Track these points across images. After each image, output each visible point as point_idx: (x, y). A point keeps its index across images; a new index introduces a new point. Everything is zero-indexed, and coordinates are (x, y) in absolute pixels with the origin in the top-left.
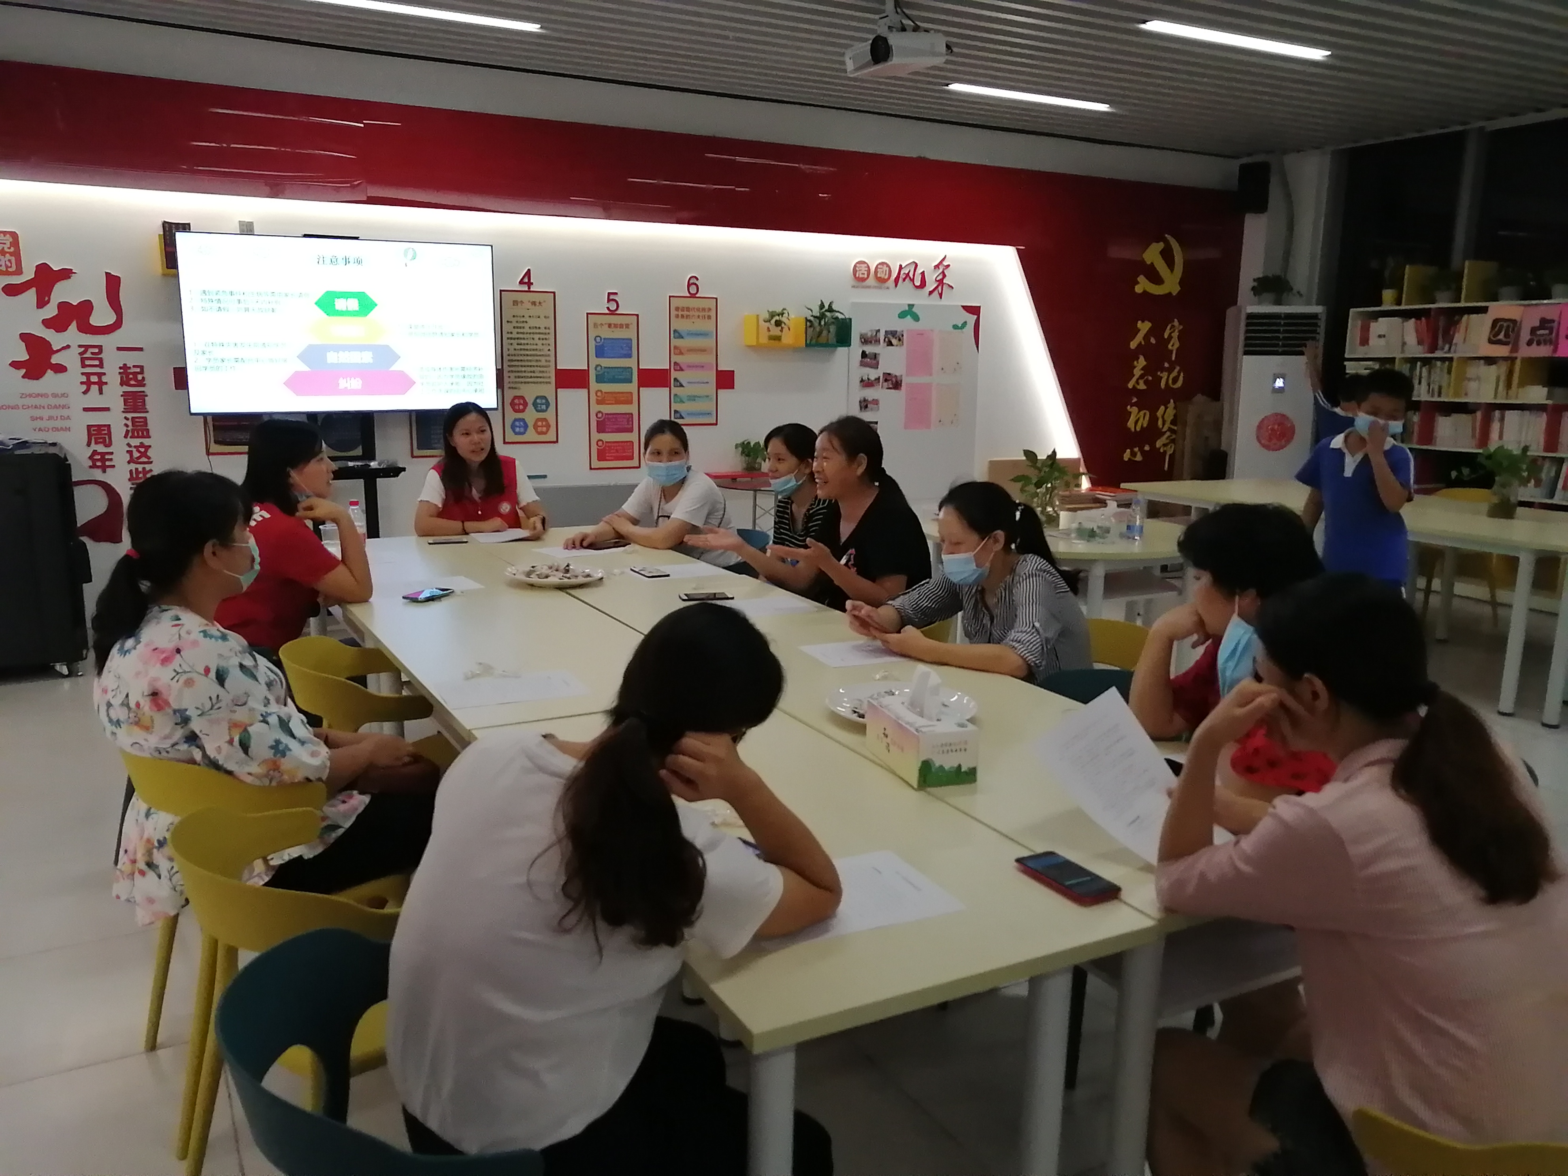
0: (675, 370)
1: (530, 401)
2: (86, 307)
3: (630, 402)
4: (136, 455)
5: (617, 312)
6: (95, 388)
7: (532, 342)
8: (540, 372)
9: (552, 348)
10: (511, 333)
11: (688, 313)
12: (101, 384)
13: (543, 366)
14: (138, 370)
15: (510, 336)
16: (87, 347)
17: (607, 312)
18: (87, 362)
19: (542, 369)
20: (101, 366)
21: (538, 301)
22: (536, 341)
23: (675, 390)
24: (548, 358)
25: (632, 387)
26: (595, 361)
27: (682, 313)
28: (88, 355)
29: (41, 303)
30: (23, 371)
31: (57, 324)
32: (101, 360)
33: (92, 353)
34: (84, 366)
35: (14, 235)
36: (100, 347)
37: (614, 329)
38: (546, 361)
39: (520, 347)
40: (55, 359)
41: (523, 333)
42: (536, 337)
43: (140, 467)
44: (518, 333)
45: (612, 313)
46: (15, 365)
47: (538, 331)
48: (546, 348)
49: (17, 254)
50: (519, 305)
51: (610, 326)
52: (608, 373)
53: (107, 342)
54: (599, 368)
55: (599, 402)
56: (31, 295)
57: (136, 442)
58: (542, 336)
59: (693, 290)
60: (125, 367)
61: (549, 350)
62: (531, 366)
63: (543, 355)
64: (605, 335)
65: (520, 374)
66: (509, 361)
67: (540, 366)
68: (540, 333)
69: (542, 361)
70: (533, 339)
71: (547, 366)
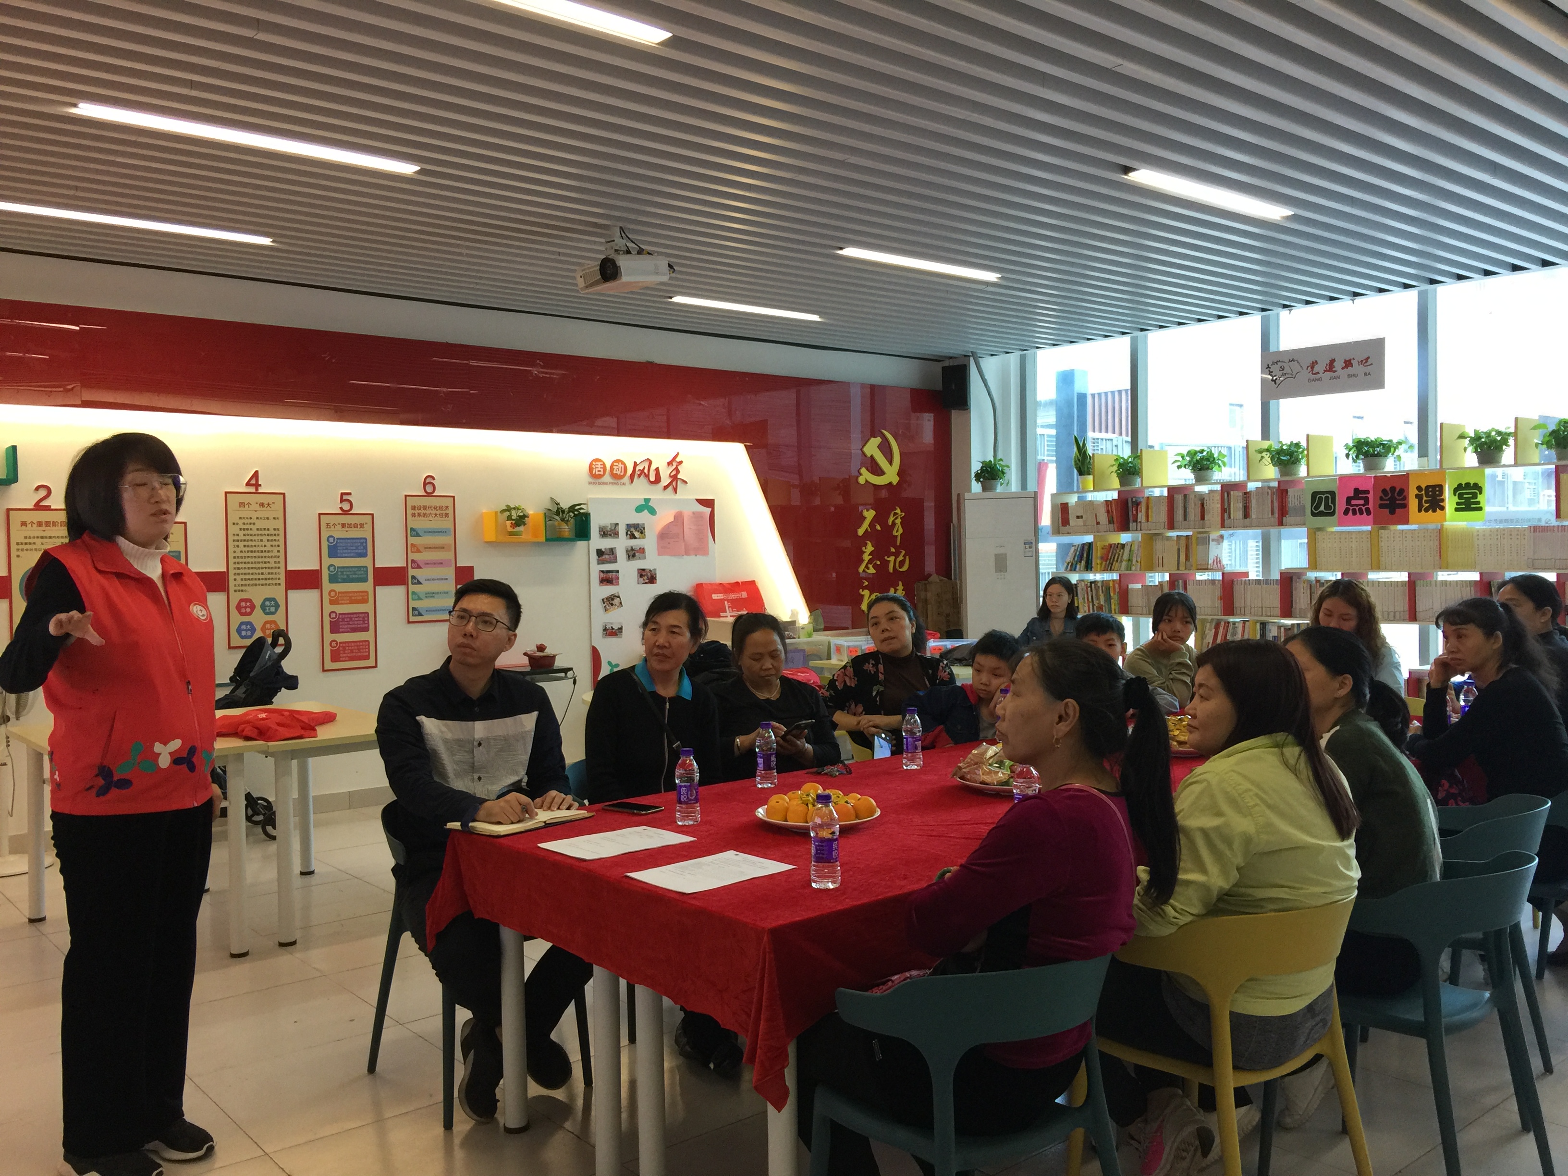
0: (412, 568)
1: (258, 603)
3: (365, 601)
5: (351, 512)
7: (260, 543)
8: (269, 573)
9: (282, 549)
10: (238, 535)
11: (425, 512)
15: (236, 538)
17: (340, 512)
19: (270, 571)
21: (266, 502)
22: (265, 543)
23: (412, 588)
24: (277, 560)
25: (368, 586)
26: (327, 561)
27: (420, 511)
37: (347, 529)
38: (275, 562)
39: (247, 549)
41: (251, 535)
42: (265, 538)
44: (244, 535)
45: (345, 513)
47: (266, 532)
48: (275, 549)
50: (247, 507)
52: (342, 572)
54: (332, 569)
55: (332, 602)
58: (270, 538)
59: (429, 489)
61: (278, 551)
62: (259, 568)
63: (272, 557)
64: (337, 535)
65: (247, 577)
66: (235, 563)
67: (269, 568)
68: (268, 535)
69: (269, 562)
70: (262, 540)
71: (275, 568)
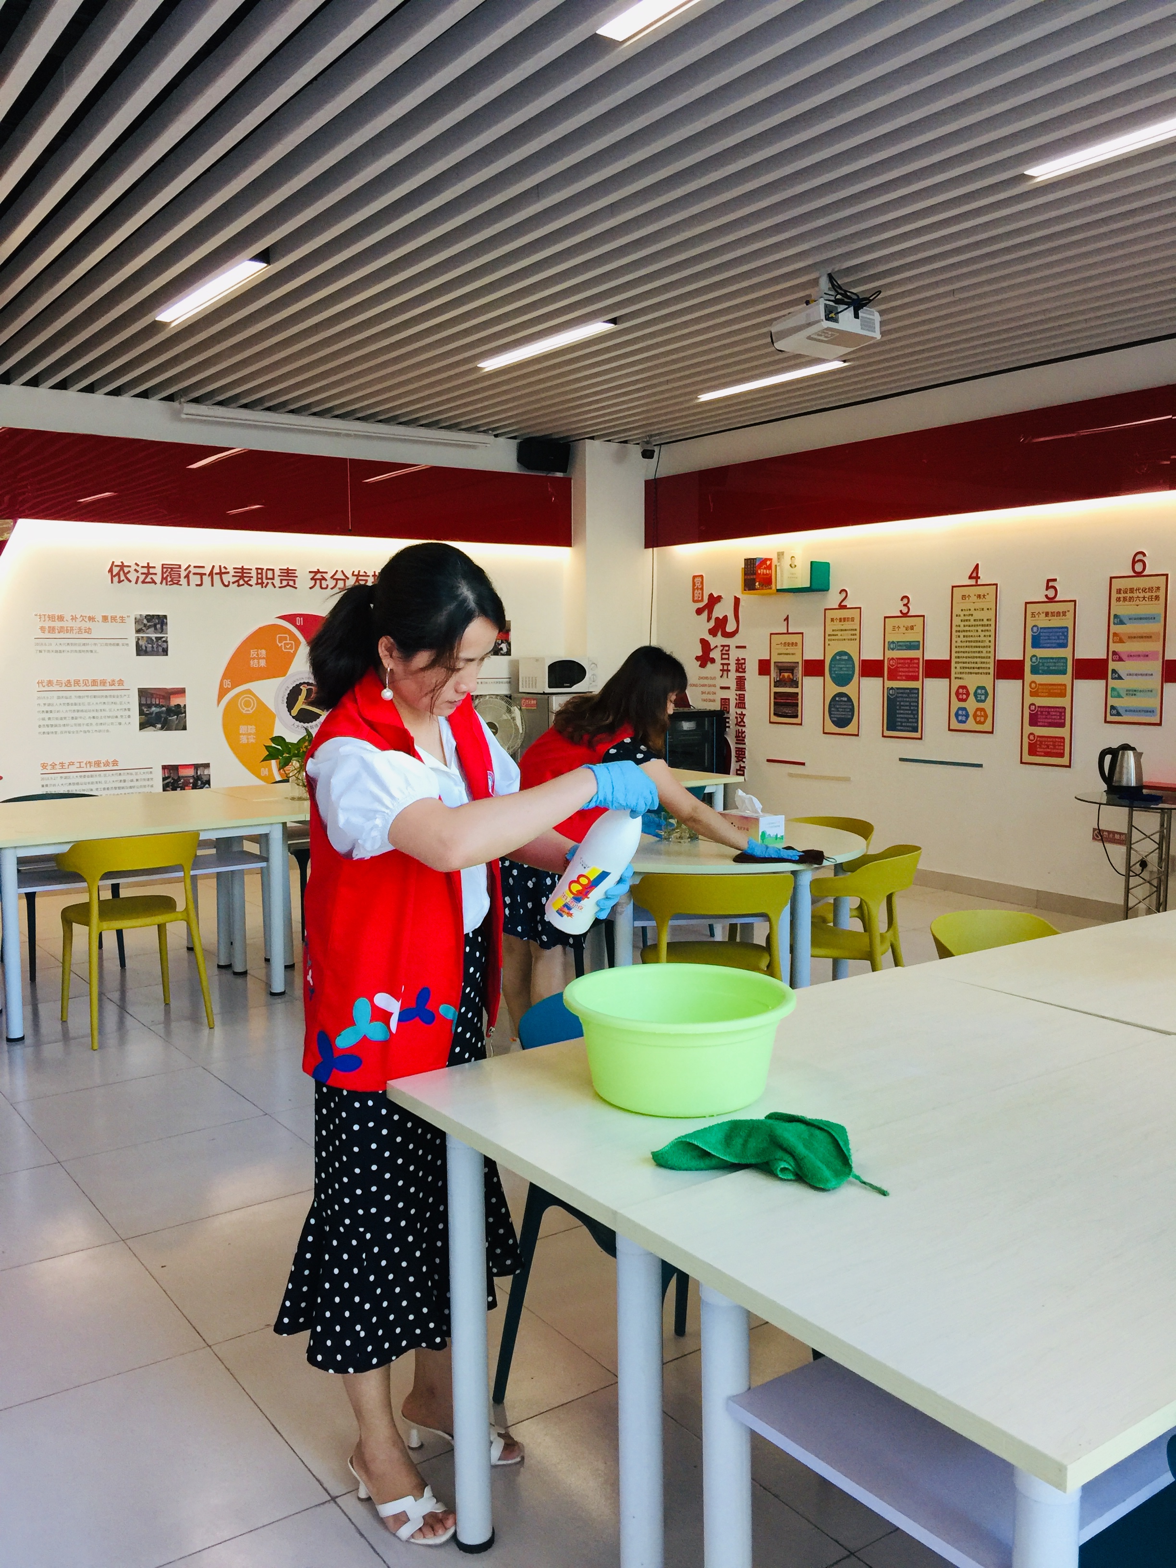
0: (1113, 660)
1: (972, 692)
2: (725, 617)
3: (1063, 695)
4: (739, 720)
5: (1055, 599)
6: (725, 673)
7: (976, 634)
8: (981, 663)
9: (992, 639)
10: (959, 626)
11: (1131, 595)
12: (728, 671)
13: (984, 657)
14: (743, 661)
15: (958, 629)
16: (723, 646)
17: (1045, 599)
18: (724, 656)
19: (983, 660)
20: (728, 659)
21: (983, 594)
22: (980, 633)
23: (1112, 683)
24: (988, 649)
25: (1066, 679)
26: (1031, 651)
27: (1126, 595)
28: (724, 652)
29: (709, 619)
30: (699, 662)
31: (713, 632)
32: (728, 654)
33: (726, 651)
34: (722, 659)
35: (702, 576)
36: (729, 646)
37: (1050, 618)
38: (987, 652)
39: (965, 639)
40: (712, 655)
41: (969, 626)
42: (980, 628)
43: (740, 728)
44: (964, 626)
45: (1051, 600)
46: (697, 658)
47: (981, 623)
48: (987, 639)
49: (702, 589)
50: (967, 599)
51: (1047, 614)
52: (1044, 663)
53: (732, 642)
54: (1034, 659)
55: (1033, 694)
56: (705, 613)
57: (739, 711)
58: (984, 628)
59: (1139, 567)
60: (738, 660)
61: (990, 641)
62: (974, 657)
63: (984, 647)
64: (1042, 624)
65: (965, 665)
66: (956, 652)
67: (982, 657)
68: (982, 625)
69: (982, 652)
70: (977, 631)
71: (987, 657)
